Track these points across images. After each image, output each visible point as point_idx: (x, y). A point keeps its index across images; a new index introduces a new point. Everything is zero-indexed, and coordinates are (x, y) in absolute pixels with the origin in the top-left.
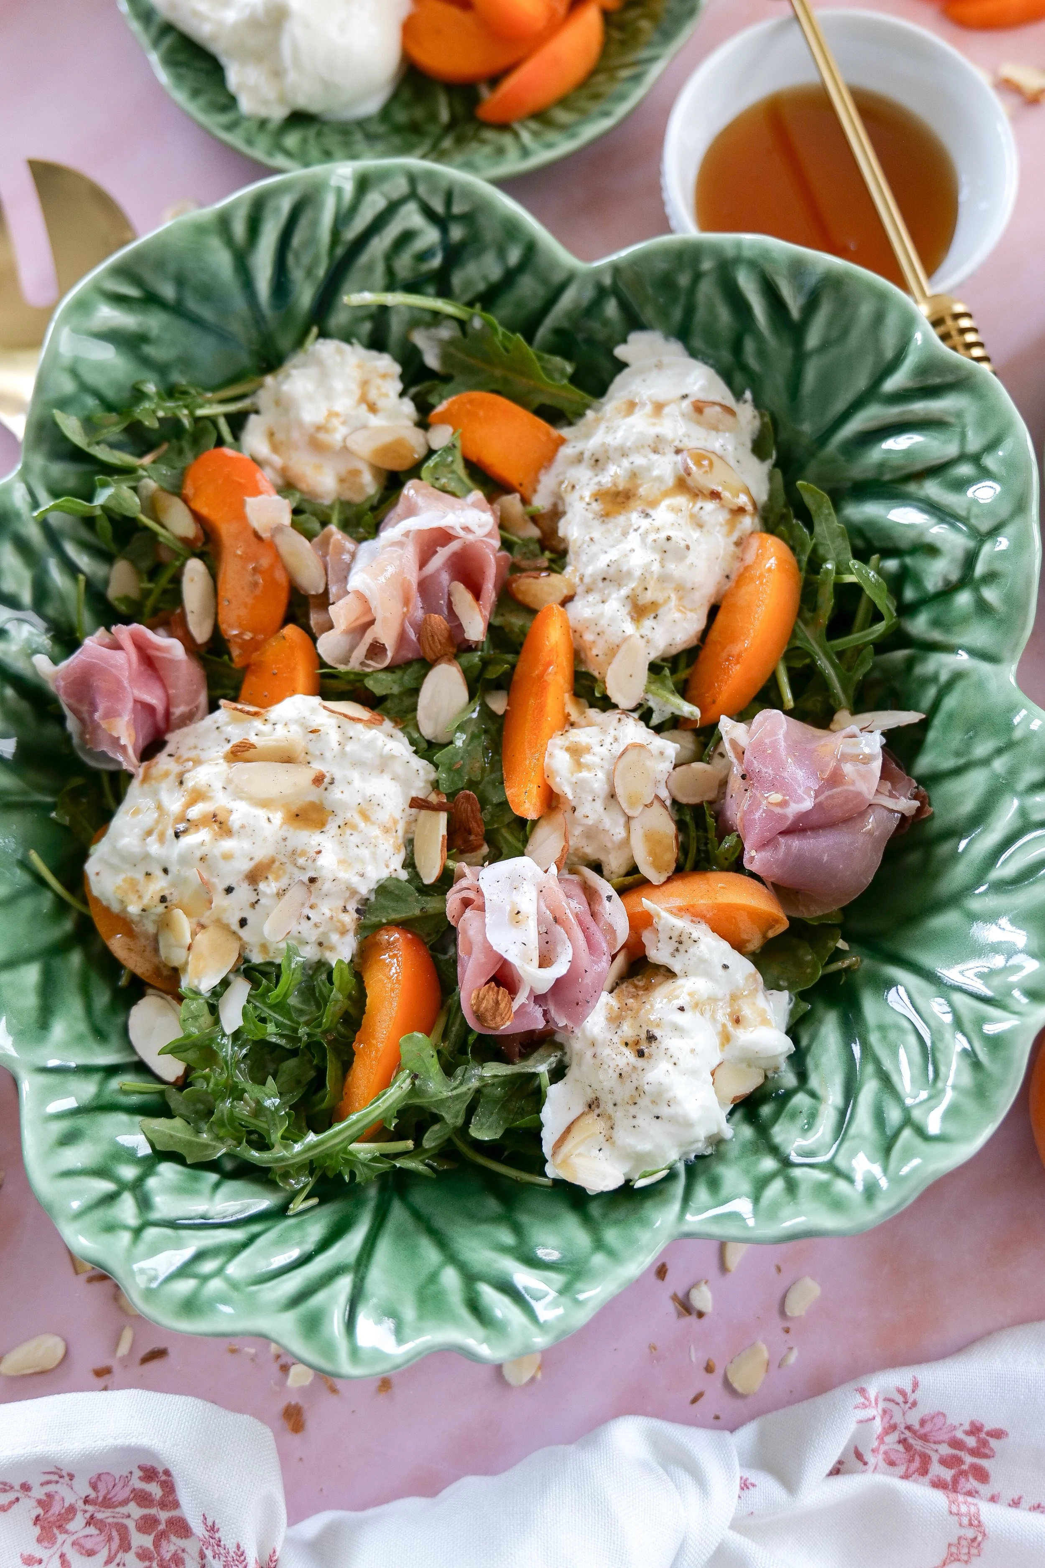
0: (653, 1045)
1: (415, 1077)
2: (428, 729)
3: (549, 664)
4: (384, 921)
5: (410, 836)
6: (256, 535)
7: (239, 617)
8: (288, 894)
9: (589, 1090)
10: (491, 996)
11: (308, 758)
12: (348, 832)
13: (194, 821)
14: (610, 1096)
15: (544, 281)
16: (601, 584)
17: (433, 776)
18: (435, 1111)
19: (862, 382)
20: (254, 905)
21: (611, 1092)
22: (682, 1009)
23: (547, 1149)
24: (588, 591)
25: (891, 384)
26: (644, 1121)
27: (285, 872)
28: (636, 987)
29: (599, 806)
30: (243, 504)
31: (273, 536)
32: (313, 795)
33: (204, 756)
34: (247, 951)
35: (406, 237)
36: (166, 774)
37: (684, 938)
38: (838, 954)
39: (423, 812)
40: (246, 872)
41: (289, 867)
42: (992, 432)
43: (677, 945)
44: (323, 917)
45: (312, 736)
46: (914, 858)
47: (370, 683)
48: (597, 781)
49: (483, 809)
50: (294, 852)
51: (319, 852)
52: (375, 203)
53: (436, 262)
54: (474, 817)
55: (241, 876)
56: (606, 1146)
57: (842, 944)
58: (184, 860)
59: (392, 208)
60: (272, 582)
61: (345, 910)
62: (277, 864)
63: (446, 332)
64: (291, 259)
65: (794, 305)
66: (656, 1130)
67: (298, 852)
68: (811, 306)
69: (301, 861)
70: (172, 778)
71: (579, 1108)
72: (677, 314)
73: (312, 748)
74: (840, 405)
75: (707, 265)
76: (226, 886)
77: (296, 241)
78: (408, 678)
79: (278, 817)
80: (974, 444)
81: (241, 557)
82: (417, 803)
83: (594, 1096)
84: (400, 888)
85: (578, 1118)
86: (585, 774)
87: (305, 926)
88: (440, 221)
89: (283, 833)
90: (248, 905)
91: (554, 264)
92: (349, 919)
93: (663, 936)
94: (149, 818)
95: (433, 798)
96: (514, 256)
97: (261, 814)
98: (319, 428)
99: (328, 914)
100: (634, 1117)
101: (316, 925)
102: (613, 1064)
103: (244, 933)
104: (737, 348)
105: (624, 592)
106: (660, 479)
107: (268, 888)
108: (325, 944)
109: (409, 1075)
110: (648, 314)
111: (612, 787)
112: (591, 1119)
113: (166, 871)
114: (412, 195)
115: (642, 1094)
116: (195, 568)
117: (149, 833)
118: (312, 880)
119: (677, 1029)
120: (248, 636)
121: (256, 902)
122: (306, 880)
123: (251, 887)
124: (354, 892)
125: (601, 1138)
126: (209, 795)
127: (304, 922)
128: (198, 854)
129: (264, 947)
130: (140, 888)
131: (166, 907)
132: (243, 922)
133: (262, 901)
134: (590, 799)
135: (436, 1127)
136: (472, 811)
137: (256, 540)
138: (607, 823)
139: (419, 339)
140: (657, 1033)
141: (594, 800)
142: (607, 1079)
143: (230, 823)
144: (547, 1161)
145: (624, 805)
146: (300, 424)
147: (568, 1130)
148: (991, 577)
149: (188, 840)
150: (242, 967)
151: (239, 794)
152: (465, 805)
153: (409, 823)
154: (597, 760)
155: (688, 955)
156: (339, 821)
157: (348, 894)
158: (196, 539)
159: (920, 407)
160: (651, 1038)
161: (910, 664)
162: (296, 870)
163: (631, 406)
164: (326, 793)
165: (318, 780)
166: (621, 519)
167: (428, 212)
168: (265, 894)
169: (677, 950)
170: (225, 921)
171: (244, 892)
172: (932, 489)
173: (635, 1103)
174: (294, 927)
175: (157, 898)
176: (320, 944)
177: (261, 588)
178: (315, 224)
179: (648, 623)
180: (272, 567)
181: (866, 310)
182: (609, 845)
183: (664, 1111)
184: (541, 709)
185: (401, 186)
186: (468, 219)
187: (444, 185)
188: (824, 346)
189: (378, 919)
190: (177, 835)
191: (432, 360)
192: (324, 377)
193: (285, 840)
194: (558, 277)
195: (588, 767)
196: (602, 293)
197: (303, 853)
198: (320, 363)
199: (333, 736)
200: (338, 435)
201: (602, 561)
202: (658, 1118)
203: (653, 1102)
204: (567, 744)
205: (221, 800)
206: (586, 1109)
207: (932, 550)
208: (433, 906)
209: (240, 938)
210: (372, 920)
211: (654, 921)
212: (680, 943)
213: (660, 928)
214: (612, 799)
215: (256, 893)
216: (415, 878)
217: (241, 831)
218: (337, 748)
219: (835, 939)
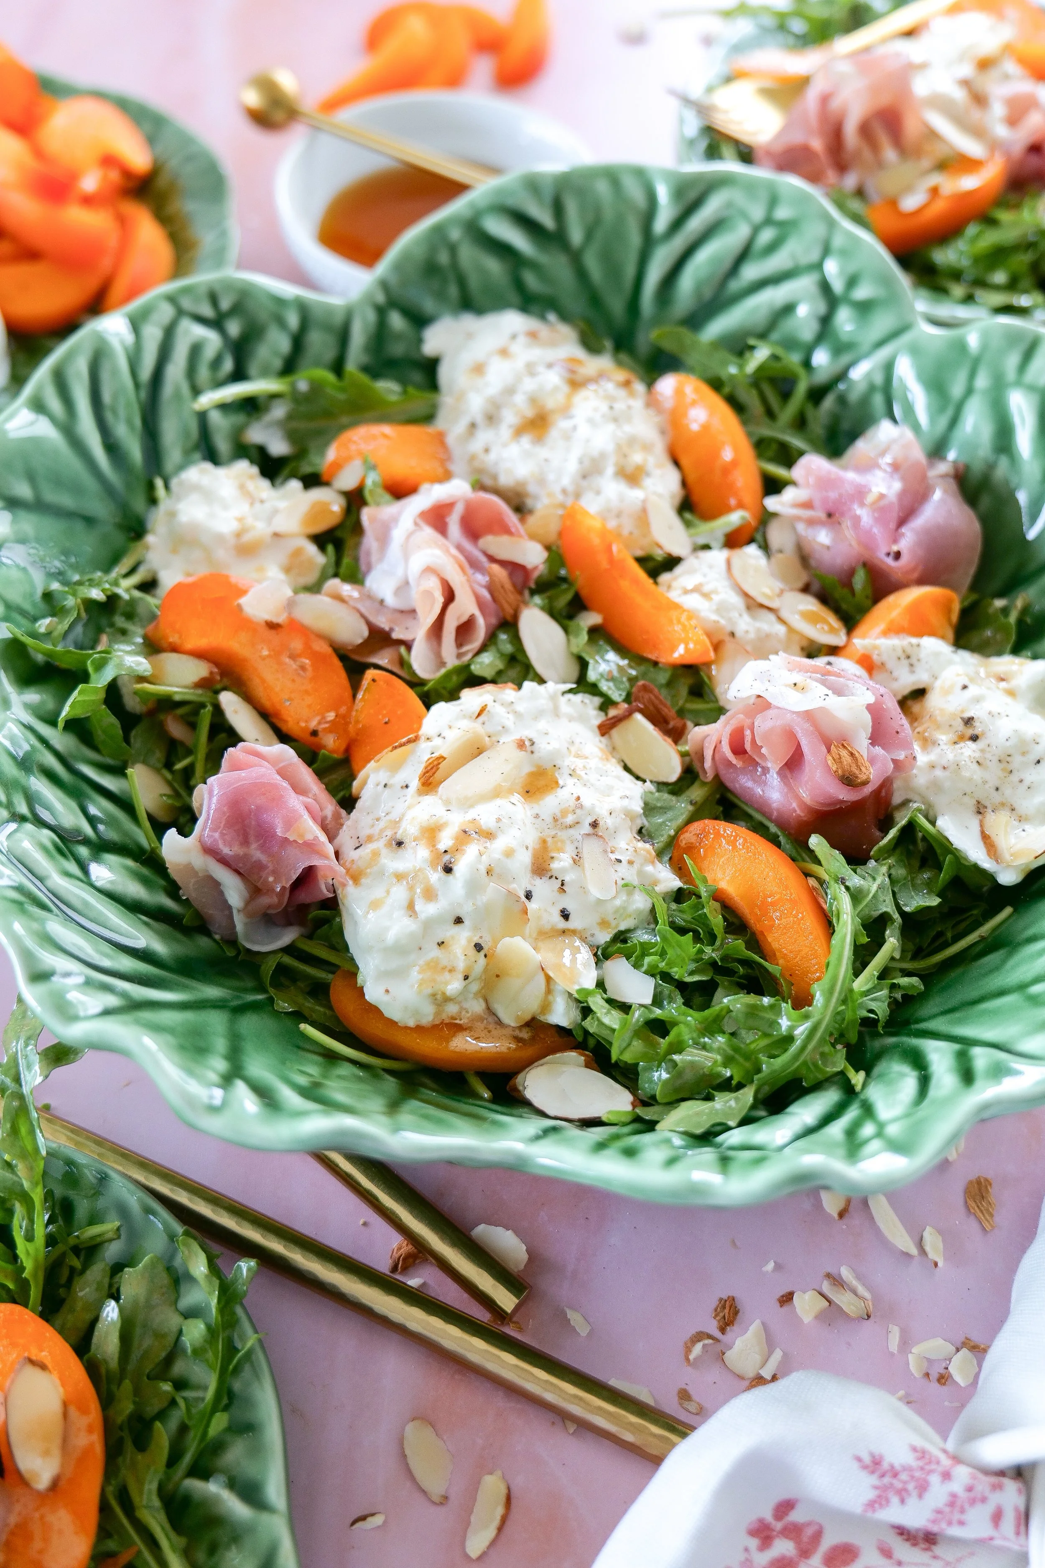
1: (842, 881)
3: (609, 547)
4: (672, 833)
6: (272, 626)
7: (309, 706)
8: (585, 854)
9: (966, 799)
10: (844, 753)
12: (582, 774)
13: (452, 847)
15: (327, 327)
16: (585, 483)
18: (876, 914)
20: (562, 890)
22: (965, 687)
23: (986, 865)
24: (578, 495)
25: (661, 224)
27: (563, 841)
29: (746, 618)
30: (239, 607)
31: (290, 614)
32: (527, 764)
33: (394, 816)
34: (592, 937)
35: (196, 350)
36: (376, 854)
37: (909, 651)
38: (1005, 611)
39: (615, 732)
40: (530, 867)
41: (562, 835)
43: (908, 661)
44: (628, 853)
45: (481, 719)
47: (474, 669)
48: (733, 598)
50: (555, 820)
51: (578, 798)
52: (153, 334)
53: (228, 365)
54: (661, 701)
55: (529, 875)
56: (1024, 825)
57: (999, 603)
58: (473, 887)
59: (169, 333)
60: (317, 658)
61: (636, 839)
62: (549, 840)
63: (279, 411)
64: (109, 416)
67: (559, 815)
68: (559, 209)
69: (570, 819)
70: (384, 851)
71: (974, 823)
72: (453, 291)
73: (490, 729)
74: (630, 271)
75: (455, 234)
76: (523, 893)
77: (107, 397)
79: (516, 798)
80: (757, 213)
81: (269, 656)
82: (604, 730)
83: (973, 803)
84: (658, 800)
85: (982, 827)
86: (717, 598)
87: (623, 871)
88: (217, 323)
89: (530, 813)
90: (555, 893)
91: (329, 310)
93: (890, 665)
94: (399, 893)
95: (615, 714)
96: (293, 320)
97: (504, 804)
98: (238, 535)
99: (629, 849)
100: (1021, 781)
101: (630, 863)
103: (573, 924)
104: (519, 285)
105: (610, 470)
106: (555, 390)
107: (562, 862)
109: (838, 884)
110: (428, 305)
111: (746, 595)
112: (991, 818)
113: (459, 921)
114: (181, 312)
115: (1009, 759)
116: (228, 700)
117: (411, 907)
118: (594, 825)
119: (977, 701)
120: (331, 716)
121: (562, 885)
122: (587, 829)
123: (545, 878)
124: (633, 819)
125: (1017, 822)
126: (441, 822)
127: (619, 867)
128: (483, 869)
129: (602, 922)
130: (444, 962)
131: (485, 956)
132: (565, 915)
133: (567, 879)
134: (736, 615)
137: (273, 632)
138: (764, 628)
139: (256, 434)
140: (968, 715)
141: (740, 615)
143: (484, 827)
144: (995, 875)
145: (765, 602)
146: (220, 538)
147: (984, 832)
148: (852, 282)
149: (461, 867)
150: (599, 953)
151: (468, 803)
152: (647, 696)
153: (612, 752)
154: (715, 586)
155: (922, 662)
156: (566, 771)
157: (628, 822)
158: (211, 673)
159: (696, 223)
160: (969, 722)
161: (842, 400)
162: (571, 832)
163: (479, 369)
164: (536, 755)
165: (521, 745)
167: (200, 320)
168: (564, 870)
169: (911, 665)
170: (547, 927)
171: (543, 889)
172: (751, 272)
173: (1012, 771)
174: (617, 876)
175: (472, 951)
177: (310, 668)
178: (115, 372)
179: (646, 483)
180: (307, 645)
181: (602, 188)
185: (166, 312)
186: (237, 309)
187: (203, 290)
188: (589, 235)
189: (665, 836)
190: (448, 870)
191: (278, 447)
192: (208, 496)
193: (537, 816)
194: (338, 319)
195: (715, 592)
196: (381, 312)
197: (564, 813)
198: (196, 488)
199: (498, 710)
200: (260, 529)
201: (572, 467)
202: (1038, 762)
203: (1023, 754)
204: (680, 590)
205: (456, 820)
206: (980, 816)
207: (788, 309)
208: (697, 793)
209: (574, 932)
210: (662, 839)
211: (875, 657)
212: (908, 657)
213: (884, 658)
214: (753, 605)
215: (554, 878)
216: (661, 785)
217: (500, 824)
218: (511, 716)
219: (990, 604)
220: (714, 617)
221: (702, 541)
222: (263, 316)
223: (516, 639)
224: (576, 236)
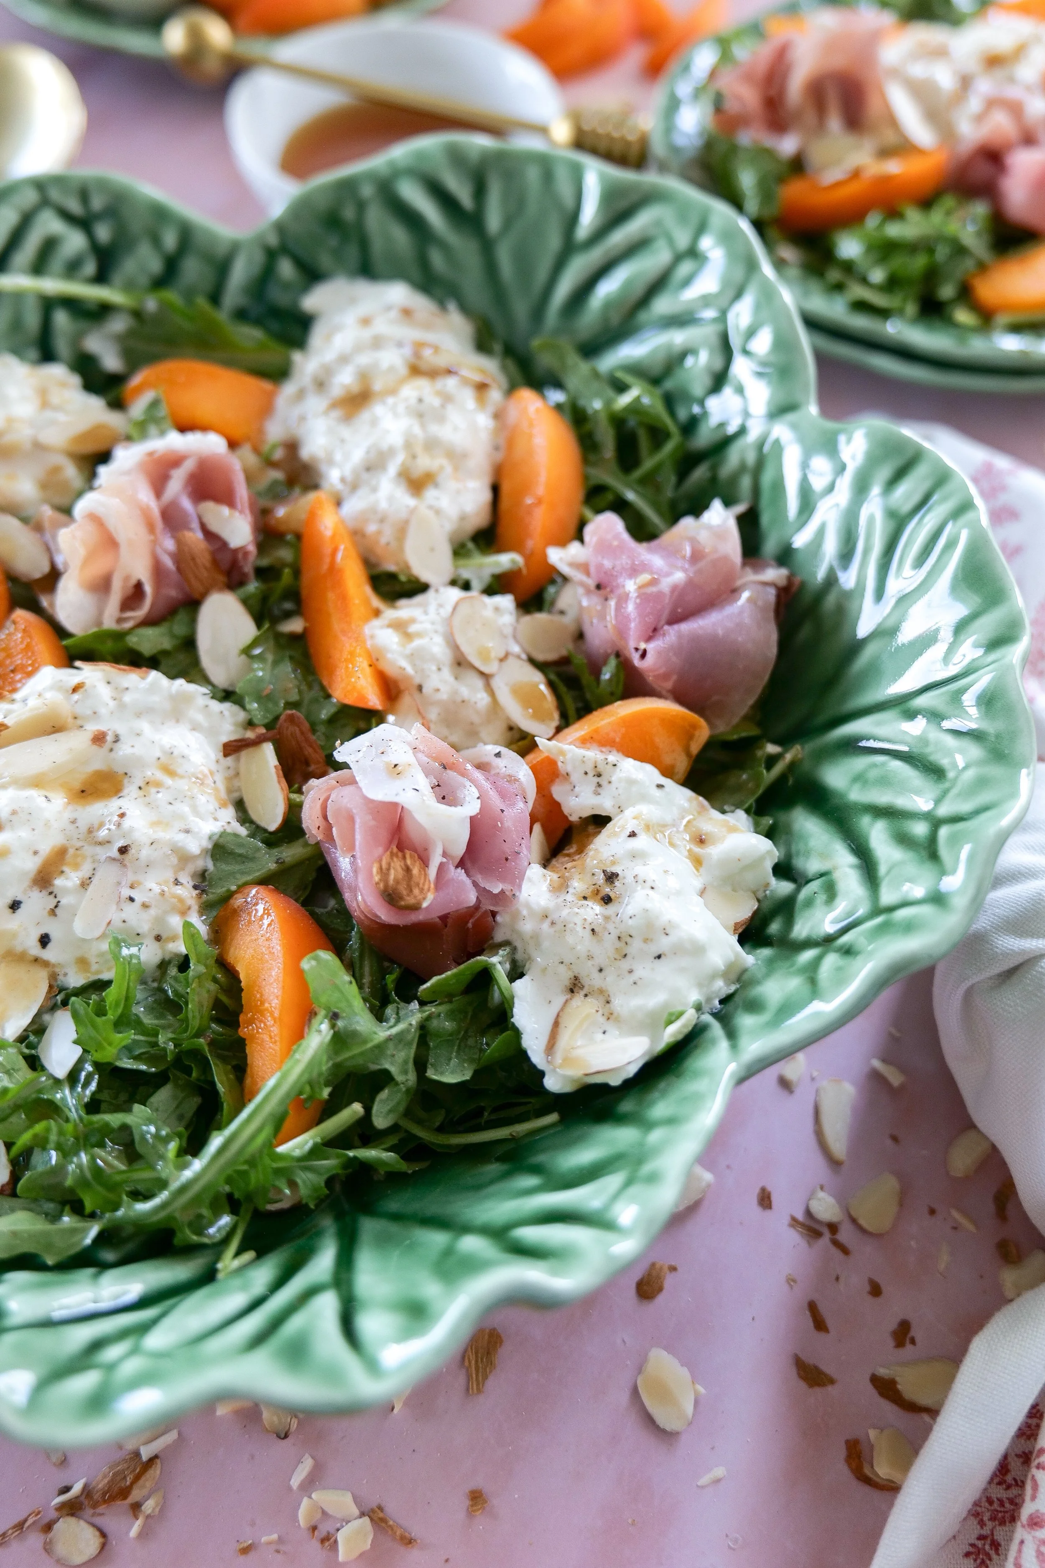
0: (617, 883)
1: (334, 1017)
2: (220, 676)
3: (335, 550)
4: (233, 887)
5: (236, 795)
8: (95, 880)
9: (562, 969)
10: (397, 864)
11: (79, 722)
12: (153, 790)
14: (590, 963)
15: (207, 259)
16: (365, 476)
17: (242, 716)
18: (374, 1067)
19: (554, 242)
20: (53, 912)
21: (590, 957)
22: (633, 835)
23: (537, 1058)
24: (355, 488)
25: (583, 229)
26: (644, 970)
27: (83, 857)
28: (568, 855)
29: (447, 674)
32: (98, 761)
34: (61, 977)
35: (50, 245)
37: (601, 768)
38: (772, 760)
39: (243, 756)
40: (32, 876)
41: (89, 850)
42: (694, 221)
43: (596, 779)
44: (151, 894)
45: (76, 697)
46: (805, 632)
47: (133, 641)
48: (437, 647)
49: (314, 731)
50: (90, 831)
51: (123, 816)
53: (90, 267)
54: (307, 740)
55: (27, 882)
56: (608, 1026)
57: (772, 749)
59: (27, 219)
61: (177, 882)
62: (71, 851)
63: (118, 324)
65: (463, 194)
66: (663, 972)
67: (95, 827)
68: (480, 190)
69: (103, 833)
71: (558, 997)
72: (353, 253)
73: (80, 710)
74: (542, 275)
75: (367, 191)
76: (9, 901)
78: (179, 628)
79: (60, 795)
80: (682, 240)
82: (231, 749)
83: (570, 975)
84: (241, 845)
85: (562, 1009)
86: (417, 643)
87: (131, 912)
88: (84, 223)
89: (68, 815)
90: (46, 913)
91: (214, 239)
92: (187, 893)
93: (575, 777)
95: (250, 735)
96: (170, 240)
97: (36, 796)
99: (157, 889)
100: (631, 972)
101: (145, 906)
102: (578, 920)
103: (49, 954)
104: (424, 263)
105: (393, 469)
106: (391, 369)
107: (68, 881)
108: (164, 937)
109: (326, 1017)
110: (325, 261)
111: (455, 648)
112: (578, 1000)
114: (45, 202)
115: (629, 939)
118: (123, 850)
119: (634, 856)
121: (56, 907)
122: (115, 853)
123: (45, 893)
124: (184, 858)
125: (602, 1020)
127: (127, 906)
129: (83, 963)
132: (44, 940)
133: (64, 901)
134: (434, 668)
135: (384, 1094)
136: (302, 733)
138: (465, 692)
139: (93, 345)
140: (615, 869)
141: (439, 669)
142: (580, 941)
144: (542, 1074)
145: (477, 663)
147: (556, 1024)
150: (57, 998)
152: (291, 727)
153: (229, 780)
154: (428, 626)
155: (614, 785)
156: (138, 781)
157: (174, 860)
159: (620, 237)
160: (611, 878)
162: (98, 849)
164: (113, 754)
165: (99, 739)
166: (365, 416)
167: (66, 214)
168: (66, 890)
169: (599, 785)
170: (19, 949)
171: (35, 901)
172: (662, 305)
173: (625, 955)
174: (116, 917)
176: (158, 938)
179: (430, 494)
181: (533, 175)
182: (476, 719)
183: (663, 944)
184: (344, 598)
185: (29, 197)
186: (109, 213)
187: (75, 184)
188: (508, 223)
189: (224, 889)
191: (111, 362)
193: (74, 822)
194: (221, 251)
195: (419, 635)
196: (271, 255)
197: (102, 826)
199: (104, 692)
200: (25, 434)
202: (659, 957)
203: (646, 941)
204: (386, 622)
206: (569, 996)
208: (291, 853)
209: (46, 964)
210: (219, 891)
211: (560, 764)
212: (599, 775)
213: (569, 768)
214: (461, 663)
215: (53, 895)
216: (257, 830)
217: (13, 818)
218: (112, 704)
219: (762, 747)
220: (404, 663)
221: (466, 574)
222: (136, 225)
223: (193, 621)
224: (494, 221)
